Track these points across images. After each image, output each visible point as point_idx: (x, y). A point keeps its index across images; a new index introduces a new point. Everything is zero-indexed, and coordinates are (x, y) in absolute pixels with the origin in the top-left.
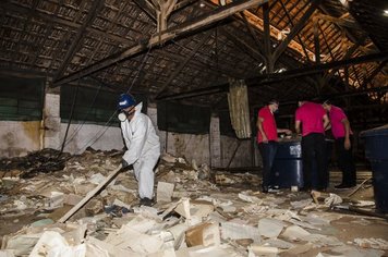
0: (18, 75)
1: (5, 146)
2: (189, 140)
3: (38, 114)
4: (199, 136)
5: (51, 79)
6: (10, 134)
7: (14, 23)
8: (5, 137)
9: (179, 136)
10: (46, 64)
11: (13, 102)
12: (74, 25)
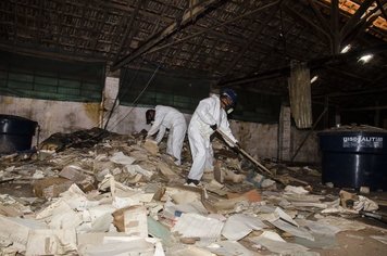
0: (81, 59)
1: (68, 125)
2: (254, 129)
3: (98, 96)
4: (267, 126)
5: (111, 63)
6: (72, 114)
7: (74, 10)
8: (67, 116)
9: (244, 124)
10: (107, 49)
11: (76, 84)
12: (129, 9)
